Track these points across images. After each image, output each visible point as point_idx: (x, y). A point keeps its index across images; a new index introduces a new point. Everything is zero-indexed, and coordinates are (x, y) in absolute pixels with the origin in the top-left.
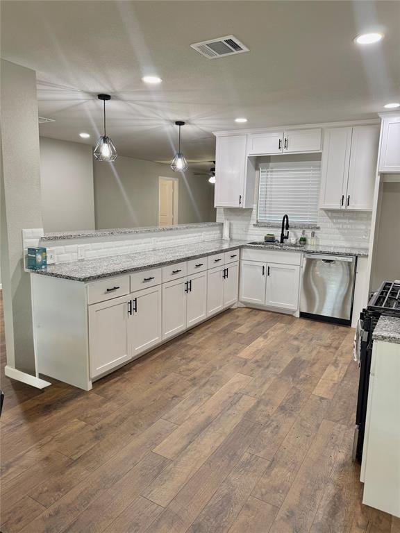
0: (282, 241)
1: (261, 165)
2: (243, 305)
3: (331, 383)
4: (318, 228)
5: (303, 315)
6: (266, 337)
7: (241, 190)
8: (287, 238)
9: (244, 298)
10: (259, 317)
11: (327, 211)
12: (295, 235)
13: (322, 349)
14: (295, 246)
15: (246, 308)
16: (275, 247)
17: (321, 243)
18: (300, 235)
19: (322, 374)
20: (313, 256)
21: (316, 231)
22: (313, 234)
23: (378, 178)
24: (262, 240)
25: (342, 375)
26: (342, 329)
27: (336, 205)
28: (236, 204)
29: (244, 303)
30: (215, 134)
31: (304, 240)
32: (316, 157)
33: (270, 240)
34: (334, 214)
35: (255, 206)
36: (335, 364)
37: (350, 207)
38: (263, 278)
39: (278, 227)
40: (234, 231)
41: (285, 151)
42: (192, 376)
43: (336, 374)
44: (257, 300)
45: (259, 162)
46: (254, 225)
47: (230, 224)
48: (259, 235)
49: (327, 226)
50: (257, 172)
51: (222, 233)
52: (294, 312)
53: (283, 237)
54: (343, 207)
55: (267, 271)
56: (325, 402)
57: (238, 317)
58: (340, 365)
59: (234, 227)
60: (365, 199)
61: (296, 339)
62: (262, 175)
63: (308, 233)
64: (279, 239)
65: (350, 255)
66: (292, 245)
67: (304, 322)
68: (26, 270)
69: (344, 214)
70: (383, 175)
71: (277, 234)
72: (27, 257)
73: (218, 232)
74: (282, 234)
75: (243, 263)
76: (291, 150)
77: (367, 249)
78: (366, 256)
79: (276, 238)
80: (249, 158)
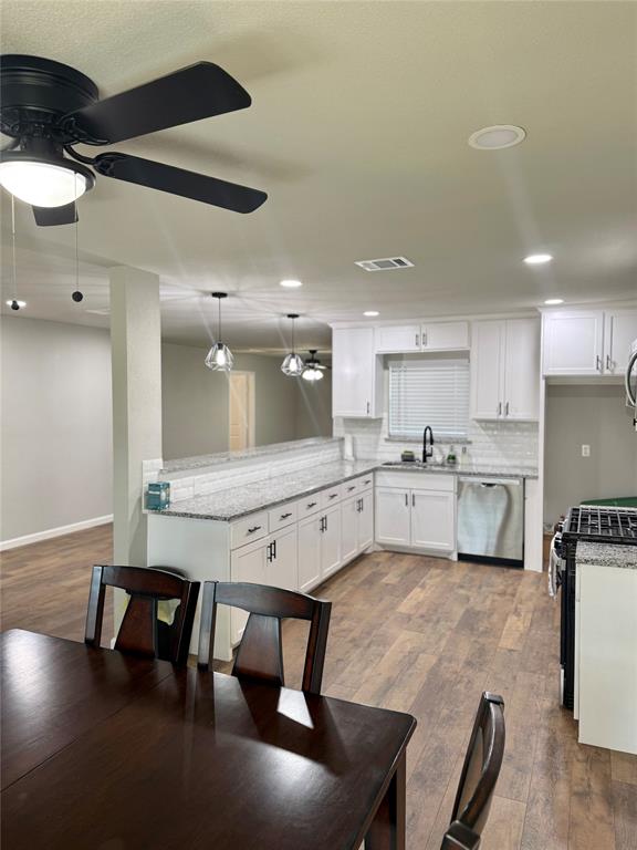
0: (425, 460)
1: (390, 363)
2: (381, 549)
3: (518, 635)
4: (470, 443)
5: (463, 557)
6: (423, 587)
7: (368, 392)
8: (431, 455)
9: (382, 538)
10: (406, 563)
11: (479, 421)
12: (441, 451)
13: (497, 597)
14: (443, 465)
15: (386, 551)
16: (415, 467)
17: (474, 461)
18: (447, 452)
19: (504, 624)
20: (462, 479)
21: (468, 447)
22: (464, 450)
23: (542, 383)
24: (398, 458)
25: (528, 624)
26: (513, 572)
27: (493, 415)
28: (363, 414)
29: (383, 545)
30: (331, 325)
31: (453, 458)
32: (465, 355)
33: (408, 458)
34: (488, 425)
35: (385, 415)
36: (517, 612)
37: (509, 417)
38: (406, 509)
39: (418, 442)
40: (359, 448)
41: (424, 349)
42: (349, 638)
43: (519, 623)
44: (400, 541)
45: (386, 360)
46: (387, 440)
47: (353, 438)
48: (394, 453)
49: (481, 439)
50: (386, 372)
51: (342, 451)
52: (450, 553)
53: (426, 455)
54: (502, 417)
55: (411, 500)
56: (515, 654)
57: (378, 564)
58: (523, 614)
59: (359, 442)
60: (528, 406)
61: (461, 587)
62: (392, 375)
63: (458, 449)
64: (421, 457)
65: (516, 476)
66: (438, 465)
67: (464, 565)
68: (145, 511)
69: (500, 426)
70: (547, 378)
71: (418, 451)
72: (147, 494)
73: (338, 449)
74: (425, 452)
75: (378, 490)
76: (431, 347)
77: (536, 469)
78: (536, 478)
79: (416, 456)
80: (377, 355)
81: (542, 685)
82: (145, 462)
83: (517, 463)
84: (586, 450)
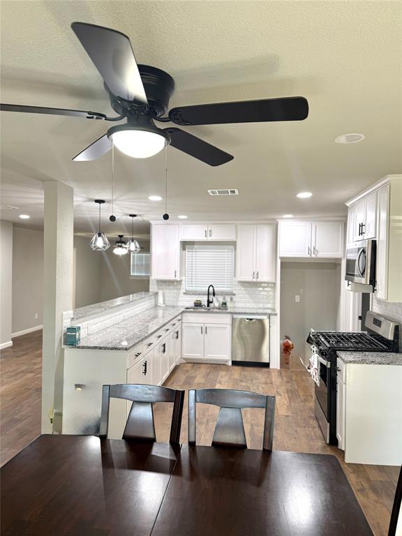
0: (208, 306)
1: (187, 246)
2: (185, 362)
3: (285, 407)
4: (234, 295)
5: (235, 363)
7: (175, 264)
8: (212, 302)
9: (187, 355)
10: (203, 370)
11: (240, 282)
12: (218, 301)
13: (264, 386)
14: (219, 308)
15: (188, 363)
16: (203, 310)
17: (236, 305)
18: (221, 299)
20: (235, 316)
21: (234, 297)
22: (231, 299)
23: (279, 261)
24: (192, 304)
25: (287, 399)
27: (250, 279)
28: (172, 277)
29: (185, 359)
30: (151, 222)
31: (225, 304)
32: (234, 244)
33: (198, 305)
34: (245, 284)
35: (183, 278)
36: (279, 394)
37: (259, 280)
38: (202, 336)
39: (204, 294)
40: (167, 299)
41: (210, 239)
43: (283, 400)
44: (197, 355)
45: (185, 245)
46: (184, 293)
47: (164, 293)
48: (190, 301)
49: (240, 292)
50: (184, 252)
51: (156, 301)
52: (226, 362)
53: (209, 302)
54: (254, 280)
55: (204, 330)
56: (290, 418)
57: (187, 371)
58: (282, 394)
59: (166, 295)
60: (268, 273)
61: (241, 381)
62: (187, 253)
63: (228, 299)
64: (206, 304)
65: (266, 314)
66: (216, 308)
67: (237, 368)
68: (63, 346)
69: (252, 285)
70: (281, 258)
71: (204, 300)
72: (65, 334)
73: (154, 300)
74: (208, 300)
75: (184, 325)
76: (214, 238)
77: (274, 309)
78: (276, 315)
79: (203, 303)
80: (181, 242)
81: (312, 433)
82: (64, 313)
83: (261, 306)
84: (297, 298)
